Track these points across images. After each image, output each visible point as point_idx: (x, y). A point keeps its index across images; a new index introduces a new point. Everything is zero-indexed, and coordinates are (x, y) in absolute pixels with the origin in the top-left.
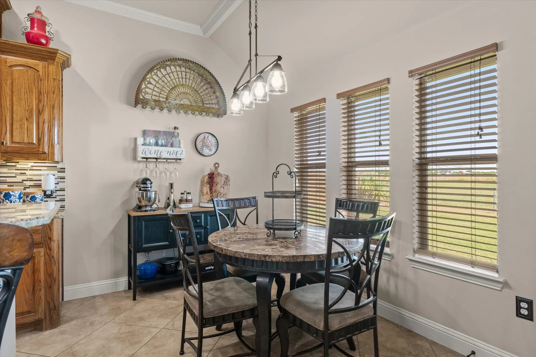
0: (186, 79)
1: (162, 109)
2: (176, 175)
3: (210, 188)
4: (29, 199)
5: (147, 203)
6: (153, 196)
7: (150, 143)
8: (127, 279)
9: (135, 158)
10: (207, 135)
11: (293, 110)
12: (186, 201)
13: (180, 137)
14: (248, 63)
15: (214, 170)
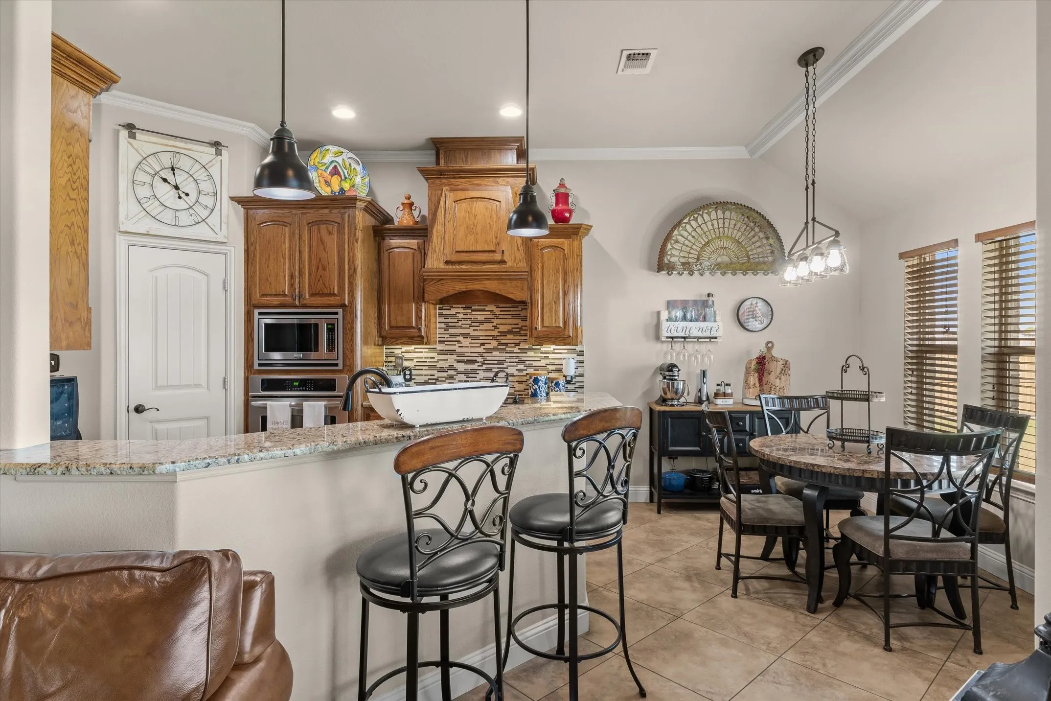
0: (724, 228)
1: (691, 273)
2: (710, 359)
3: (759, 379)
4: (553, 384)
5: (674, 396)
6: (681, 386)
7: (676, 317)
8: (649, 489)
9: (657, 338)
10: (755, 301)
11: (902, 256)
12: (723, 395)
13: (716, 307)
14: (804, 225)
15: (766, 352)
